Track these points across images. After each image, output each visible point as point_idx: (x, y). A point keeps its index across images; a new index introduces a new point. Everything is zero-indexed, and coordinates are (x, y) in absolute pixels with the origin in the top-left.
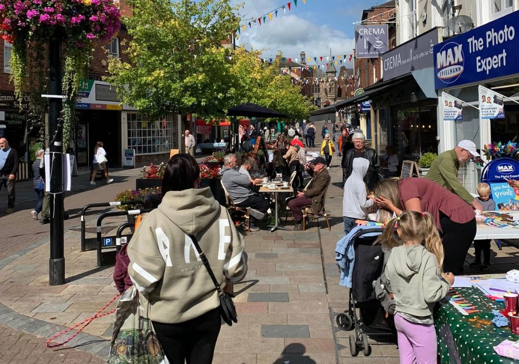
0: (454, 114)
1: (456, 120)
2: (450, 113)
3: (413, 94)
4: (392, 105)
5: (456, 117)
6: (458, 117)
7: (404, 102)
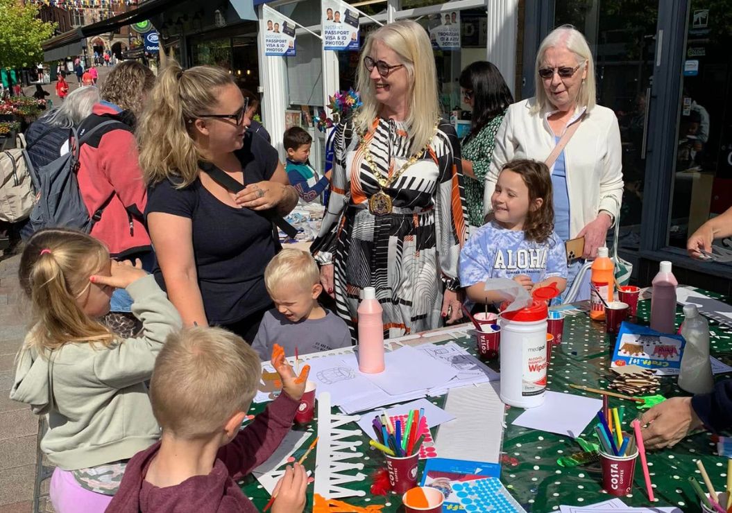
0: (283, 46)
1: (285, 56)
2: (276, 44)
3: (218, 13)
4: (188, 34)
5: (285, 50)
6: (289, 50)
7: (205, 29)
